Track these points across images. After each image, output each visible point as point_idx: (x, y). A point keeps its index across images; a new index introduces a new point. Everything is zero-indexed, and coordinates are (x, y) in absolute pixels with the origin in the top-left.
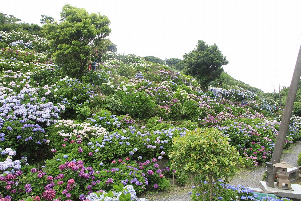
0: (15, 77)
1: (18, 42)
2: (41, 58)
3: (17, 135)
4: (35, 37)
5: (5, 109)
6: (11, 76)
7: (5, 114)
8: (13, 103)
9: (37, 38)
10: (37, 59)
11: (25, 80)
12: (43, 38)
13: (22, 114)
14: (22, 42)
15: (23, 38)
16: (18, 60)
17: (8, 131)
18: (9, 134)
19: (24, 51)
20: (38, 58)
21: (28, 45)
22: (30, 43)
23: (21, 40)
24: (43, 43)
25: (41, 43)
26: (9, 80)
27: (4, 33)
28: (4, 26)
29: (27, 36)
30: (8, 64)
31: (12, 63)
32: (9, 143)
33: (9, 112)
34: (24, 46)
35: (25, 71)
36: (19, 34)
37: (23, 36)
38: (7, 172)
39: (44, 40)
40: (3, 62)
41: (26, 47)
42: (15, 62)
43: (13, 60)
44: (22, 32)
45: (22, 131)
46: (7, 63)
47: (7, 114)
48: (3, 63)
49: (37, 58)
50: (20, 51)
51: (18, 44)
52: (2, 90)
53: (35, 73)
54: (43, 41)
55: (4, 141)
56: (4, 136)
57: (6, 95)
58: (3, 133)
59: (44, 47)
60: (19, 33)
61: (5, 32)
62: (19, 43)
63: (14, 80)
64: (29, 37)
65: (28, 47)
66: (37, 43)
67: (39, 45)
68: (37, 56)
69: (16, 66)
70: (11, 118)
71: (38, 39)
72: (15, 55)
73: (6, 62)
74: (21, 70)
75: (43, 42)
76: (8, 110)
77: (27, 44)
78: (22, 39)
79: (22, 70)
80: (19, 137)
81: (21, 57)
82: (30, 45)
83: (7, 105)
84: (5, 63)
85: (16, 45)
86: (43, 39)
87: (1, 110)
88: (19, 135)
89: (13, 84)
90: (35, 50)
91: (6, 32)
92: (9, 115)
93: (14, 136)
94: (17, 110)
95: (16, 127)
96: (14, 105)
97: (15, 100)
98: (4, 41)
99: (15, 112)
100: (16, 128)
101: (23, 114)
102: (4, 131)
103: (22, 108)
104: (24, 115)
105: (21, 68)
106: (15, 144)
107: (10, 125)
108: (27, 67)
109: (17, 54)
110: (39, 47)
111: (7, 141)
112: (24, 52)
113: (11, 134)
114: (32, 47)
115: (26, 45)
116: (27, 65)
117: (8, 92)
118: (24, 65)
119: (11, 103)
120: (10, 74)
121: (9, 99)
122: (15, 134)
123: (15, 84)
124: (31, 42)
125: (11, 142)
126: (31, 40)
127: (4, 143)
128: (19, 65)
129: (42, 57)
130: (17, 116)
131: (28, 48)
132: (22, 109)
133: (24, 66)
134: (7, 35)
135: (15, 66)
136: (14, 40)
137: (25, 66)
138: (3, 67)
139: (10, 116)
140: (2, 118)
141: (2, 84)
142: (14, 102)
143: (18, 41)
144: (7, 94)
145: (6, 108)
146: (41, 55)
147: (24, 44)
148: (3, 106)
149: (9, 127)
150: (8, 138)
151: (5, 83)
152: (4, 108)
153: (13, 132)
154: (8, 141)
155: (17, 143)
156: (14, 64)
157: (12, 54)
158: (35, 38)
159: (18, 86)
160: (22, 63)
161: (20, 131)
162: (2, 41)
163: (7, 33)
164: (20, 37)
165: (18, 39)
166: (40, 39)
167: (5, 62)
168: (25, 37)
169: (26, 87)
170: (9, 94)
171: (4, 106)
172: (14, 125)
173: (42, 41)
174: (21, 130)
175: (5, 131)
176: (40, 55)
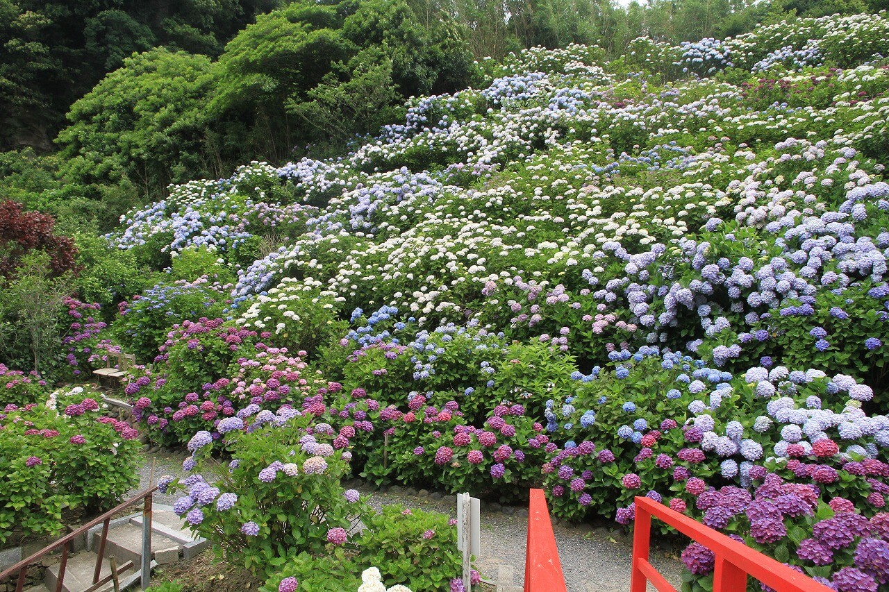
0: (809, 156)
1: (778, 54)
2: (864, 84)
3: (865, 337)
4: (825, 23)
5: (811, 253)
6: (796, 157)
7: (814, 271)
8: (830, 234)
9: (832, 24)
10: (850, 90)
11: (840, 160)
12: (854, 17)
13: (869, 270)
14: (787, 51)
15: (788, 39)
16: (794, 106)
17: (836, 322)
18: (838, 330)
19: (799, 78)
20: (856, 84)
21: (807, 54)
22: (813, 45)
23: (782, 46)
24: (860, 34)
25: (853, 34)
26: (790, 168)
27: (736, 42)
28: (729, 24)
29: (802, 28)
30: (768, 125)
31: (780, 119)
32: (843, 357)
33: (823, 262)
34: (796, 62)
35: (823, 134)
36: (775, 31)
37: (787, 33)
38: (858, 450)
39: (859, 22)
40: (755, 120)
41: (802, 64)
42: (786, 116)
43: (778, 108)
44: (783, 22)
45: (881, 324)
46: (765, 122)
47: (820, 271)
48: (756, 123)
49: (850, 86)
50: (790, 77)
51: (778, 60)
52: (781, 199)
53: (864, 134)
54: (859, 25)
55: (826, 352)
56: (824, 337)
57: (795, 213)
58: (821, 328)
59: (862, 44)
60: (777, 26)
61: (738, 36)
62: (780, 56)
63: (805, 166)
64: (808, 29)
65: (809, 62)
66: (836, 39)
67: (844, 44)
68: (850, 82)
69: (791, 125)
70: (834, 281)
71: (836, 26)
72: (779, 95)
73: (762, 120)
74: (810, 133)
75: (861, 29)
76: (821, 257)
77: (802, 53)
78: (788, 43)
79: (814, 133)
80: (872, 341)
81: (798, 95)
82: (814, 55)
83: (814, 241)
84: (760, 123)
85: (772, 65)
86: (855, 21)
87: (801, 257)
88: (872, 336)
89: (807, 177)
90: (832, 63)
91: (739, 38)
92: (829, 273)
93: (853, 337)
94: (848, 256)
95: (856, 311)
96: (835, 240)
97: (834, 226)
98: (738, 65)
99: (843, 264)
100: (859, 313)
101: (872, 267)
102: (821, 322)
103: (866, 251)
104: (876, 270)
105: (808, 129)
106: (859, 364)
107: (837, 304)
108: (828, 121)
109: (786, 87)
110: (844, 52)
111: (833, 351)
112: (803, 80)
113: (843, 331)
114: (819, 59)
115: (800, 58)
116: (827, 114)
117: (800, 205)
118: (815, 117)
119: (823, 234)
120: (791, 150)
121: (815, 223)
122: (855, 332)
123: (813, 179)
124: (815, 43)
125: (847, 356)
126: (814, 38)
127: (828, 358)
128: (801, 120)
129: (870, 78)
130: (848, 274)
131: (807, 65)
132: (867, 254)
133: (819, 121)
134: (743, 44)
135: (788, 126)
136: (765, 53)
137: (821, 119)
138: (757, 135)
139: (829, 276)
140: (808, 283)
141: (774, 183)
142: (833, 230)
143: (777, 52)
144: (801, 211)
145: (817, 250)
146: (863, 73)
147: (795, 55)
148: (802, 247)
149: (837, 311)
150: (836, 342)
151: (783, 180)
152: (808, 252)
153: (851, 327)
154: (837, 354)
155: (866, 362)
156: (785, 121)
157: (770, 95)
158: (827, 27)
159: (827, 182)
160: (809, 111)
161: (873, 322)
162: (732, 65)
163: (742, 39)
164: (780, 39)
165: (774, 45)
166: (846, 22)
167: (759, 119)
168: (796, 33)
169: (856, 180)
170: (805, 210)
171: (805, 245)
172: (852, 304)
173: (856, 27)
174: (876, 321)
175: (825, 322)
176: (858, 75)
